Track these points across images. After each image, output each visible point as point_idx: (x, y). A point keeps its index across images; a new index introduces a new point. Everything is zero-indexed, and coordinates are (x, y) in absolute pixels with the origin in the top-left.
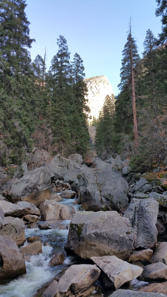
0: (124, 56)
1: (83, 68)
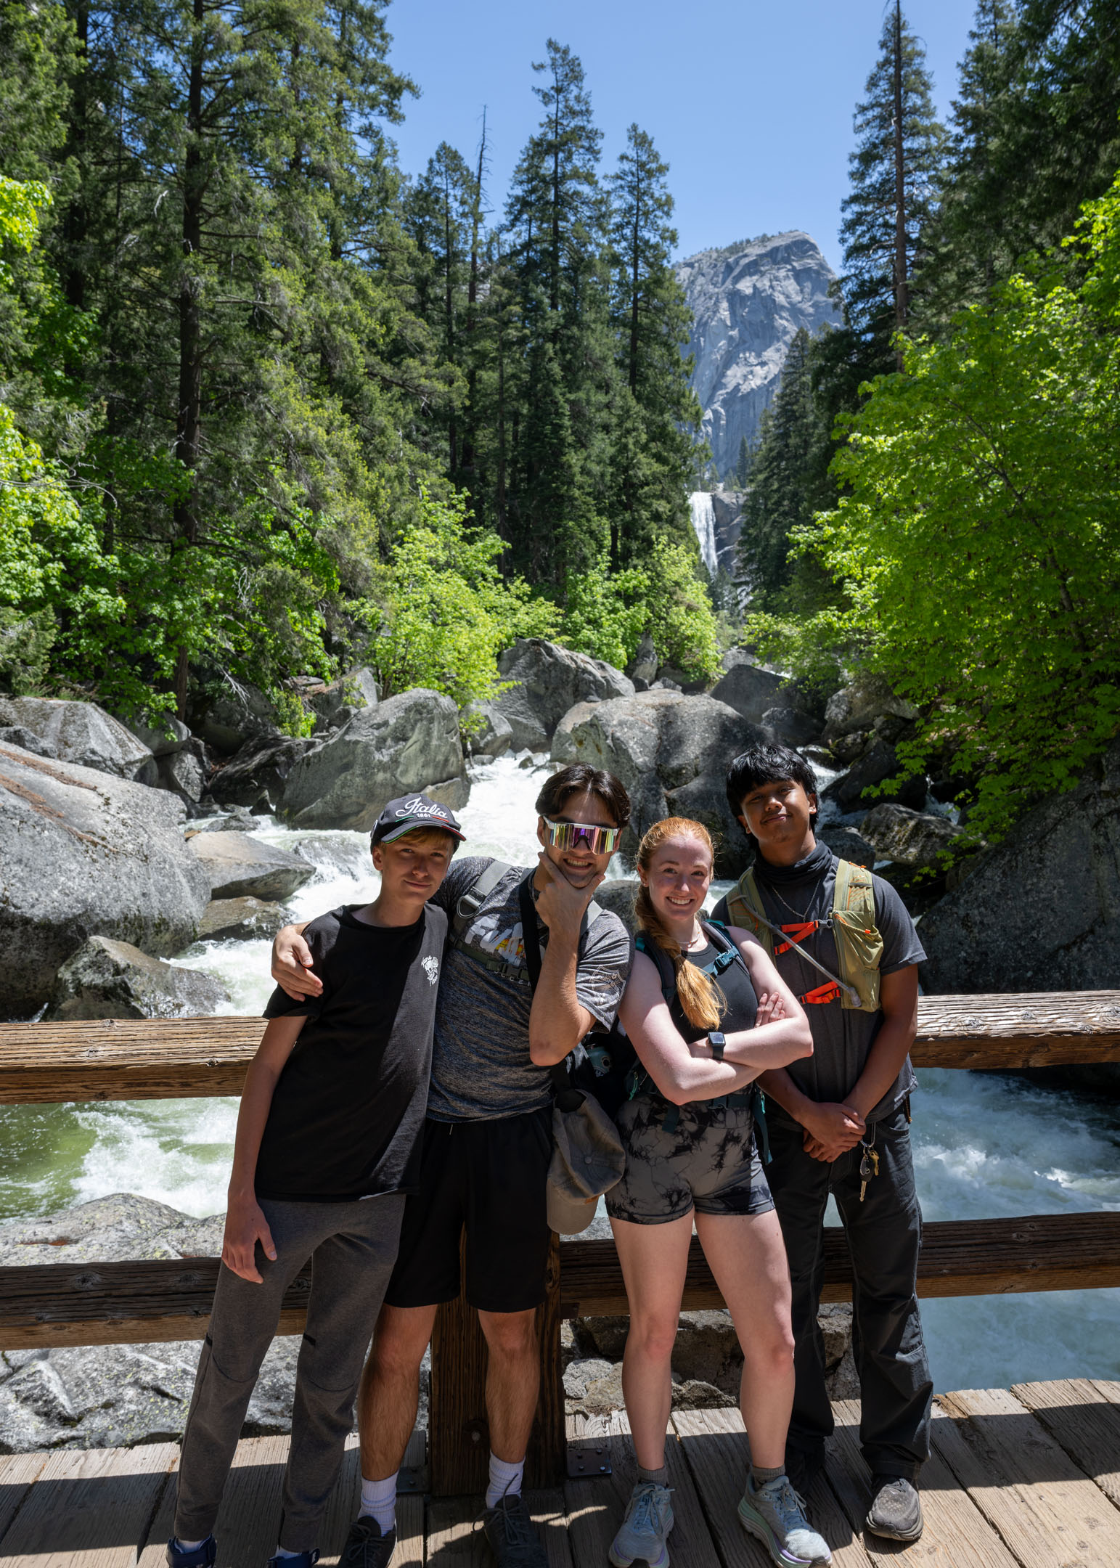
1: (666, 205)
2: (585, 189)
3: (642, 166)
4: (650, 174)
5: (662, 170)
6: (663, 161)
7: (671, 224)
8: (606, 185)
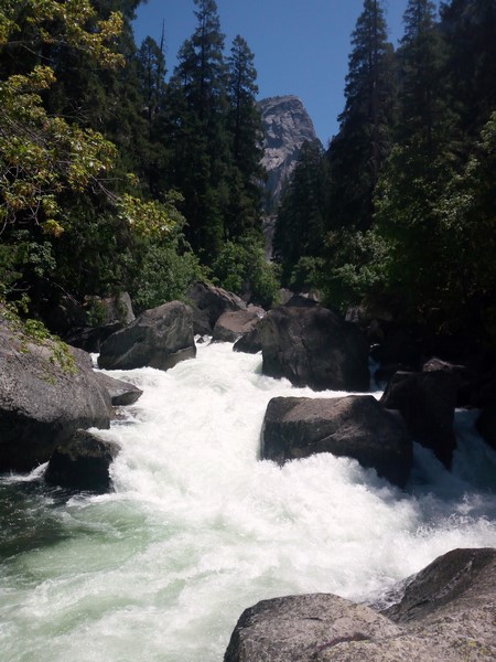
0: (355, 46)
1: (254, 75)
2: (216, 62)
3: (241, 54)
4: (245, 59)
5: (251, 57)
6: (252, 52)
7: (255, 83)
8: (227, 62)
